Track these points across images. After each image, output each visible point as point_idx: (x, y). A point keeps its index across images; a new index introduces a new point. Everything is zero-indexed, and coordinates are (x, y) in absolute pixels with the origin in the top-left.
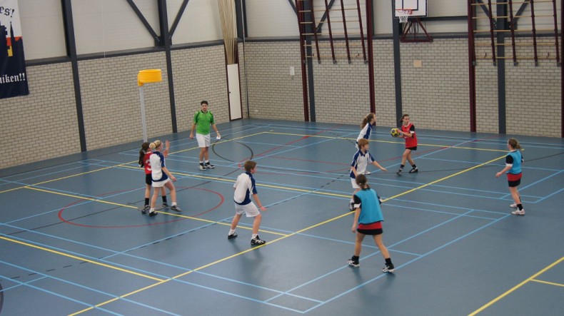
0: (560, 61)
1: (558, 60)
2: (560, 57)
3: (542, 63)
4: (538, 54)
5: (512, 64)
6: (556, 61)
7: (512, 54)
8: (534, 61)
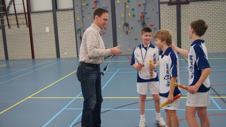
0: (28, 25)
1: (27, 24)
2: (28, 23)
3: (21, 26)
4: (18, 22)
5: (8, 28)
6: (26, 25)
7: (7, 23)
8: (17, 26)
